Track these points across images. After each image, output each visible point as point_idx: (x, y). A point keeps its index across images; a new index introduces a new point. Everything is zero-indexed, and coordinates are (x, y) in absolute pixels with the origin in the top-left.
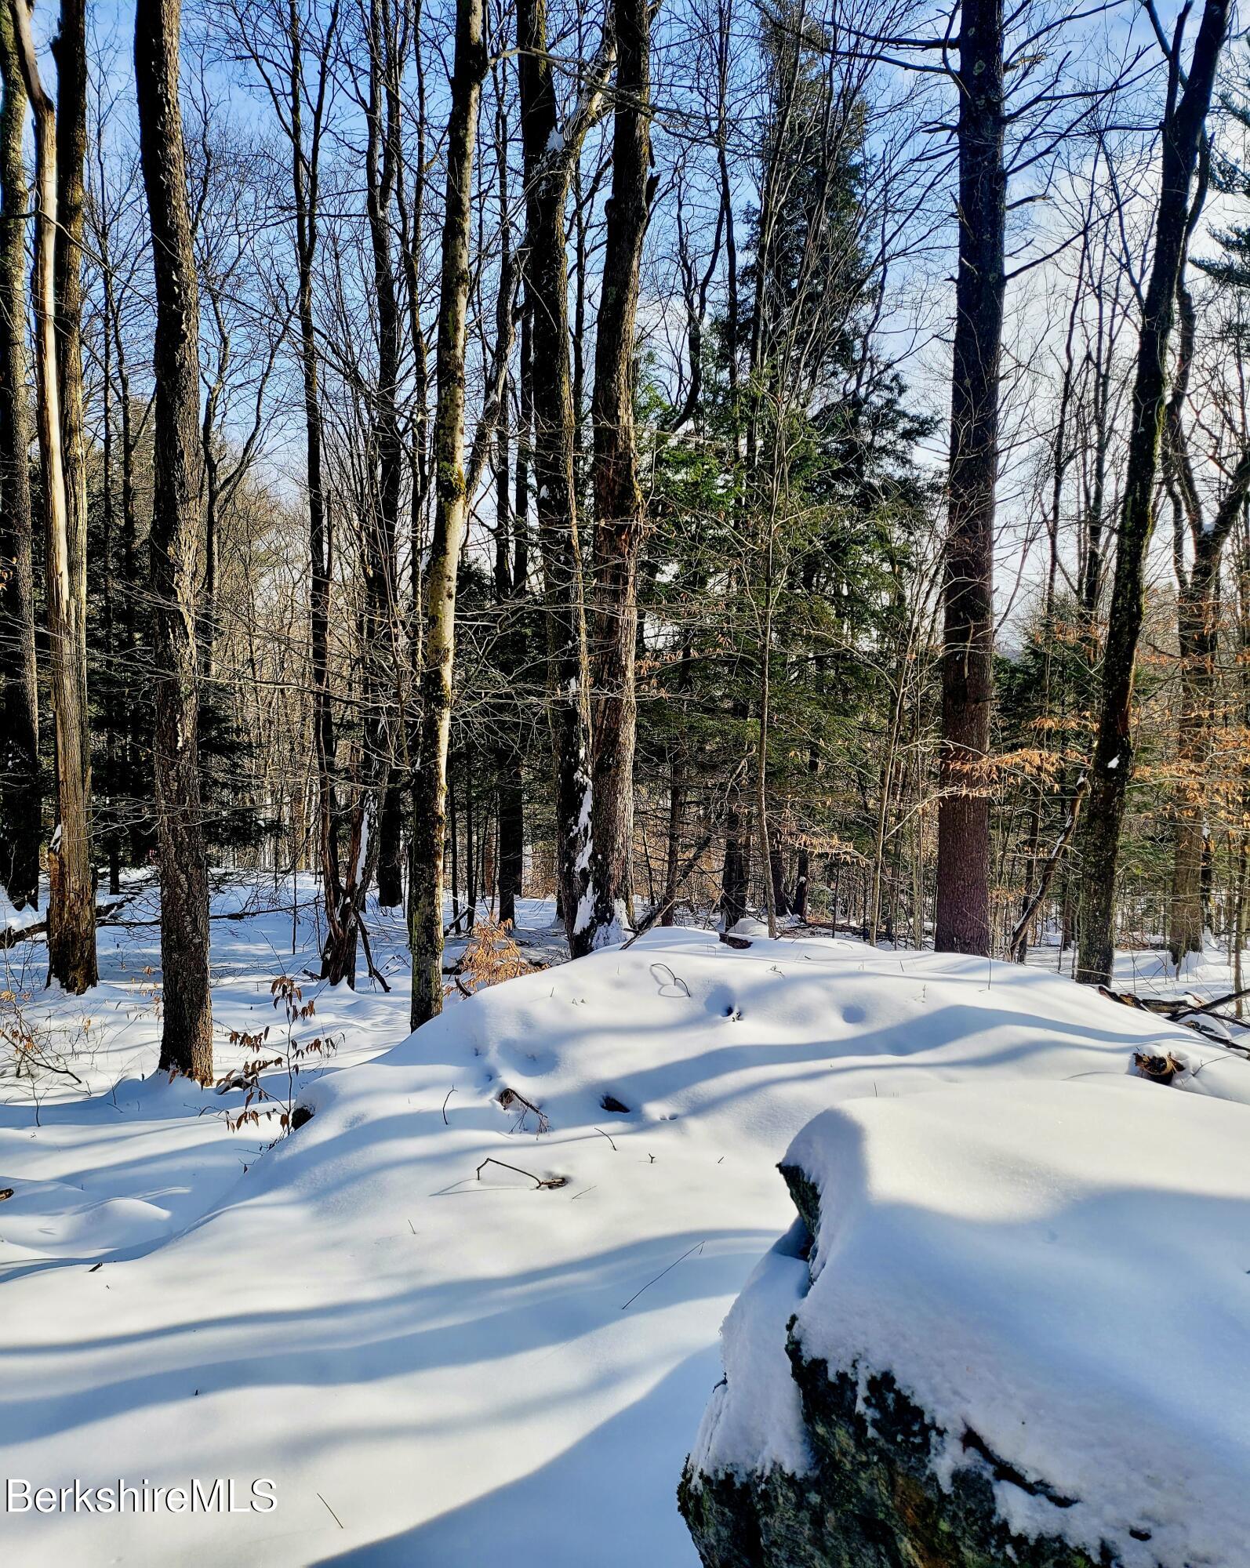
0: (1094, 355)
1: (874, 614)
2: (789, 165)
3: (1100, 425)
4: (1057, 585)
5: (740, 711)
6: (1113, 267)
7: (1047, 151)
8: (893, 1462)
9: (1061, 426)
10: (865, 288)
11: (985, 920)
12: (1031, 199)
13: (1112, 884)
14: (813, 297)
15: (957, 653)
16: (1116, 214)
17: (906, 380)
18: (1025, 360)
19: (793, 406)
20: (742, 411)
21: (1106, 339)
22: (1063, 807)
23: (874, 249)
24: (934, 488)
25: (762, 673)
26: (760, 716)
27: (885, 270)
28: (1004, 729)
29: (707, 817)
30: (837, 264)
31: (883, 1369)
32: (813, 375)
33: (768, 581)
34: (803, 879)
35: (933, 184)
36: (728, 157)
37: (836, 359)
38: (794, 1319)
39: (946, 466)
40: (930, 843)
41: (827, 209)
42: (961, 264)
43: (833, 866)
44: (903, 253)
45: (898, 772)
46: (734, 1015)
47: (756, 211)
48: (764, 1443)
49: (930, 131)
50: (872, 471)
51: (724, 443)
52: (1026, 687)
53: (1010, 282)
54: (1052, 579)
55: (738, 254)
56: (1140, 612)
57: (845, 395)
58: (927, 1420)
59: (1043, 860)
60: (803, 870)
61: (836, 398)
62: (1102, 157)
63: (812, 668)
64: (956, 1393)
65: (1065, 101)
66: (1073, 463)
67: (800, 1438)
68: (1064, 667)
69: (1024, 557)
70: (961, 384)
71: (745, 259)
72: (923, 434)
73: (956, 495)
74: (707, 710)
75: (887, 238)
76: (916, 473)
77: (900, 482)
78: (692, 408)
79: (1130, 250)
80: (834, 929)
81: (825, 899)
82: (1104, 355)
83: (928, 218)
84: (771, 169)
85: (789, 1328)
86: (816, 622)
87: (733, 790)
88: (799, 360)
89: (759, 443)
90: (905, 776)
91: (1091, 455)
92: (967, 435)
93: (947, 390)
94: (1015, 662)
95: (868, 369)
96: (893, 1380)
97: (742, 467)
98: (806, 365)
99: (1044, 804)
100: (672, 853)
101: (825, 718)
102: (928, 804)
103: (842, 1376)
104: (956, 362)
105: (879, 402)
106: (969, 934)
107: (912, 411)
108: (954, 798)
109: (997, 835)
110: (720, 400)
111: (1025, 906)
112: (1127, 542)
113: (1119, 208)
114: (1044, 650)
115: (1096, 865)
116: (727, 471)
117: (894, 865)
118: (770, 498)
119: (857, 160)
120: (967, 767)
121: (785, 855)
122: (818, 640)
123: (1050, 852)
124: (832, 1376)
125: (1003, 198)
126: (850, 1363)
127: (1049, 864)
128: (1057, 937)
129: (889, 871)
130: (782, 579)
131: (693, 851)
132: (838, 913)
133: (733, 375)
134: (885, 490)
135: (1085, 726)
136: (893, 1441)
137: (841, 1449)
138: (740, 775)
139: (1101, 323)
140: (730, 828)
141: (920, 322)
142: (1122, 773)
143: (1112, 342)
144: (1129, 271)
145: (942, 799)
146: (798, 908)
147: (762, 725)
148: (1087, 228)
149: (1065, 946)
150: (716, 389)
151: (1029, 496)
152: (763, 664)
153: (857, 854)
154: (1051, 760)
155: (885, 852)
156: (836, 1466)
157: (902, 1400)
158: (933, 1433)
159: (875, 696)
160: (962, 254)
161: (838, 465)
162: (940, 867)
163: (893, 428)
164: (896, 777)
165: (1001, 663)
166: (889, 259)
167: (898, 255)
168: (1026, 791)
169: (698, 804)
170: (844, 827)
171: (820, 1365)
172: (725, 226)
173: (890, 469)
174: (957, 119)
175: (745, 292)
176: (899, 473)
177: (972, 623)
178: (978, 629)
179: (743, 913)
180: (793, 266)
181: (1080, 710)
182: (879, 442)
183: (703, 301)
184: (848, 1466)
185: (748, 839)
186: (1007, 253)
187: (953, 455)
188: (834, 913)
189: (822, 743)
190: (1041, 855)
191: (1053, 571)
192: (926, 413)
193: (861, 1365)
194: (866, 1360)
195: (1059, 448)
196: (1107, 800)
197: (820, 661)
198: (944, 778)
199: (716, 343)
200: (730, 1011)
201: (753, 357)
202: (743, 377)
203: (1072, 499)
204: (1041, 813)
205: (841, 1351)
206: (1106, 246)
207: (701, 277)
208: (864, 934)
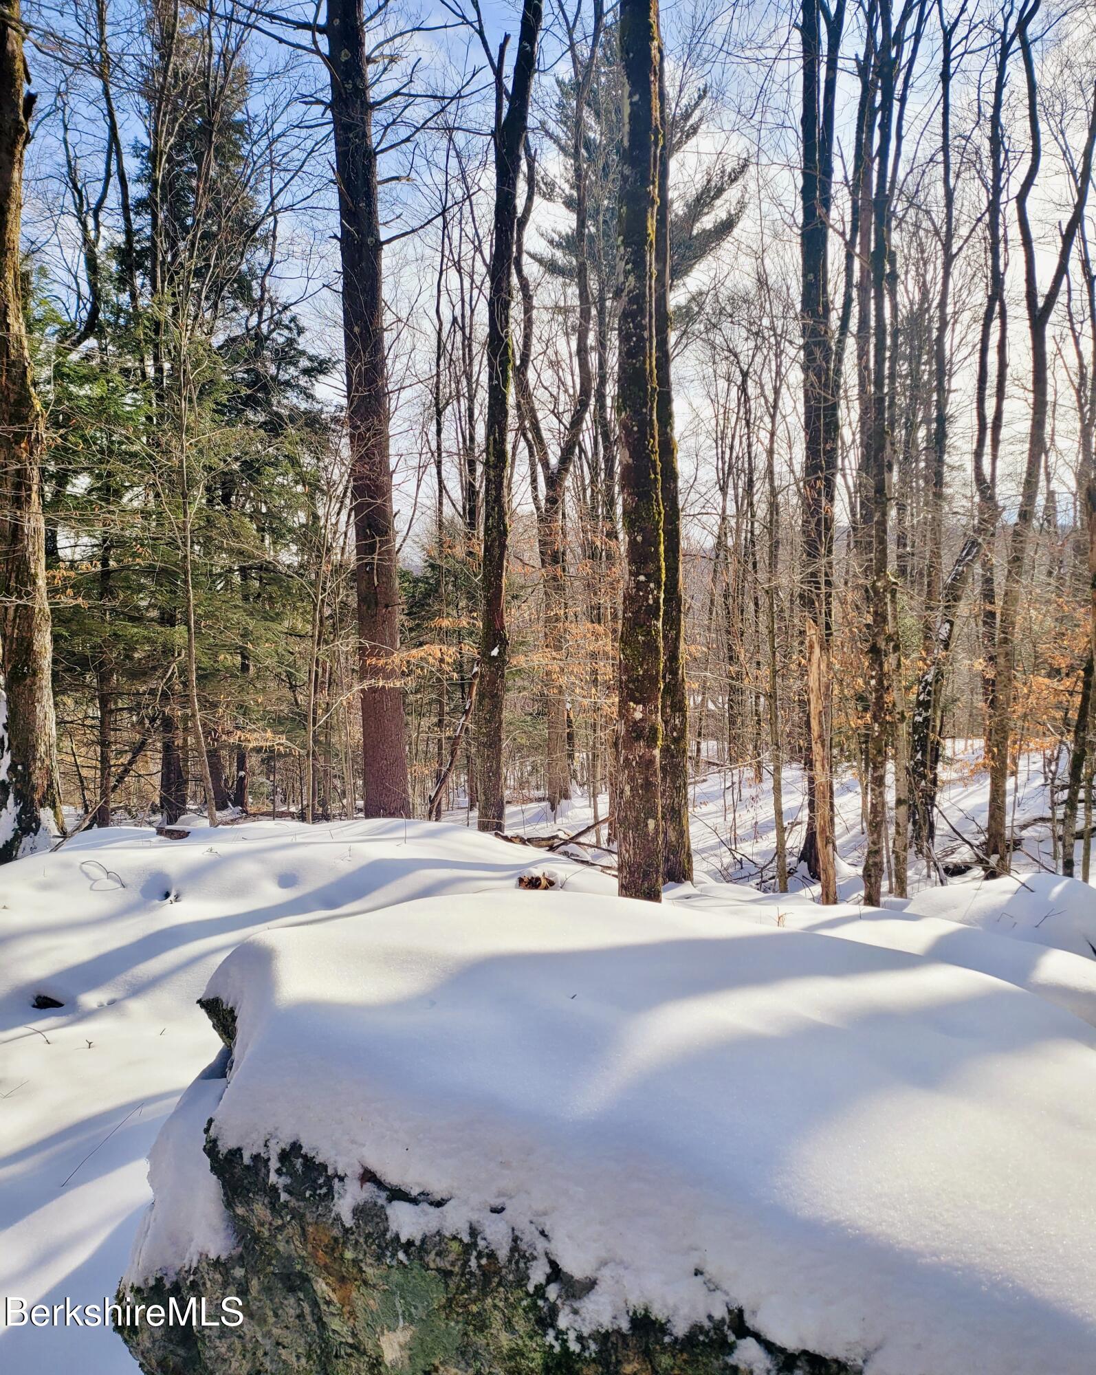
0: (460, 320)
1: (291, 530)
2: (175, 110)
3: (469, 379)
4: (445, 508)
5: (168, 619)
6: (467, 248)
7: (408, 140)
8: (303, 1215)
9: (438, 375)
10: (257, 235)
11: (405, 791)
12: (397, 178)
13: (500, 750)
14: (207, 236)
15: (367, 564)
16: (467, 203)
17: (303, 322)
18: (404, 315)
19: (198, 333)
20: (145, 334)
21: (467, 307)
22: (463, 692)
23: (263, 201)
24: (335, 420)
25: (186, 582)
26: (187, 624)
27: (276, 222)
28: (411, 630)
29: (141, 722)
30: (229, 209)
31: (291, 1141)
32: (215, 306)
33: (184, 496)
34: (242, 773)
35: (312, 151)
36: (113, 90)
37: (235, 295)
38: (210, 1121)
39: (344, 402)
40: (356, 732)
41: (216, 158)
42: (342, 225)
43: (270, 757)
44: (290, 208)
45: (324, 670)
46: (172, 897)
47: (144, 148)
48: (191, 1240)
49: (306, 103)
50: (279, 402)
51: (130, 362)
52: (427, 595)
53: (385, 247)
54: (441, 503)
55: (130, 184)
56: (505, 530)
57: (248, 330)
58: (330, 1172)
59: (449, 738)
60: (241, 766)
61: (238, 332)
62: (452, 153)
63: (237, 578)
64: (353, 1142)
65: (419, 100)
66: (450, 407)
67: (222, 1225)
68: (456, 578)
69: (418, 486)
70: (352, 331)
71: (138, 191)
72: (322, 372)
73: (355, 427)
74: (132, 619)
75: (275, 192)
76: (319, 406)
77: (304, 413)
78: (93, 327)
79: (481, 235)
80: (274, 815)
81: (265, 790)
82: (467, 320)
83: (311, 181)
84: (158, 110)
85: (207, 1131)
86: (236, 535)
87: (164, 694)
88: (199, 293)
89: (167, 366)
90: (331, 674)
91: (464, 403)
92: (359, 375)
93: (340, 334)
94: (417, 573)
95: (267, 309)
96: (301, 1147)
97: (149, 386)
98: (207, 298)
99: (448, 691)
100: (104, 760)
101: (252, 624)
102: (350, 695)
103: (256, 1158)
104: (345, 312)
105: (281, 340)
106: (394, 805)
107: (311, 351)
108: (373, 690)
109: (412, 720)
110: (121, 321)
111: (438, 776)
112: (492, 473)
113: (469, 197)
114: (438, 562)
115: (487, 735)
116: (135, 390)
117: (327, 753)
118: (180, 417)
119: (239, 116)
120: (381, 662)
121: (224, 753)
122: (241, 552)
123: (455, 731)
124: (247, 1160)
125: (373, 174)
126: (262, 1143)
127: (454, 741)
128: (464, 800)
129: (321, 759)
130: (199, 496)
131: (129, 756)
132: (278, 802)
133: (134, 297)
134: (292, 419)
135: (474, 625)
136: (305, 1199)
137: (259, 1221)
138: (170, 679)
139: (462, 292)
140: (165, 731)
141: (310, 272)
142: (501, 661)
143: (472, 311)
144: (481, 253)
145: (363, 691)
146: (239, 801)
147: (189, 630)
148: (445, 210)
149: (471, 808)
150: (118, 311)
151: (417, 432)
152: (186, 573)
153: (289, 744)
154: (451, 653)
155: (316, 741)
156: (257, 1238)
157: (308, 1161)
158: (336, 1180)
159: (299, 604)
160: (342, 216)
161: (245, 391)
162: (365, 752)
163: (295, 364)
164: (323, 676)
165: (404, 575)
166: (279, 211)
167: (286, 209)
168: (434, 682)
169: (130, 710)
170: (277, 722)
171: (236, 1153)
172: (114, 156)
173: (295, 401)
174: (330, 97)
175: (141, 221)
176: (303, 406)
177: (378, 539)
178: (383, 543)
179: (184, 811)
180: (187, 204)
181: (471, 612)
182: (284, 376)
183: (97, 225)
184: (267, 1234)
185: (185, 740)
186: (381, 221)
187: (349, 392)
188: (273, 802)
189: (250, 646)
190: (448, 734)
191: (441, 496)
192: (324, 354)
193: (272, 1144)
194: (276, 1137)
195: (437, 394)
196: (493, 683)
197: (243, 570)
198: (363, 673)
199: (114, 266)
200: (167, 895)
201: (154, 286)
202: (143, 302)
203: (451, 439)
204: (445, 699)
205: (254, 1136)
206: (462, 229)
207: (93, 201)
208: (302, 817)
